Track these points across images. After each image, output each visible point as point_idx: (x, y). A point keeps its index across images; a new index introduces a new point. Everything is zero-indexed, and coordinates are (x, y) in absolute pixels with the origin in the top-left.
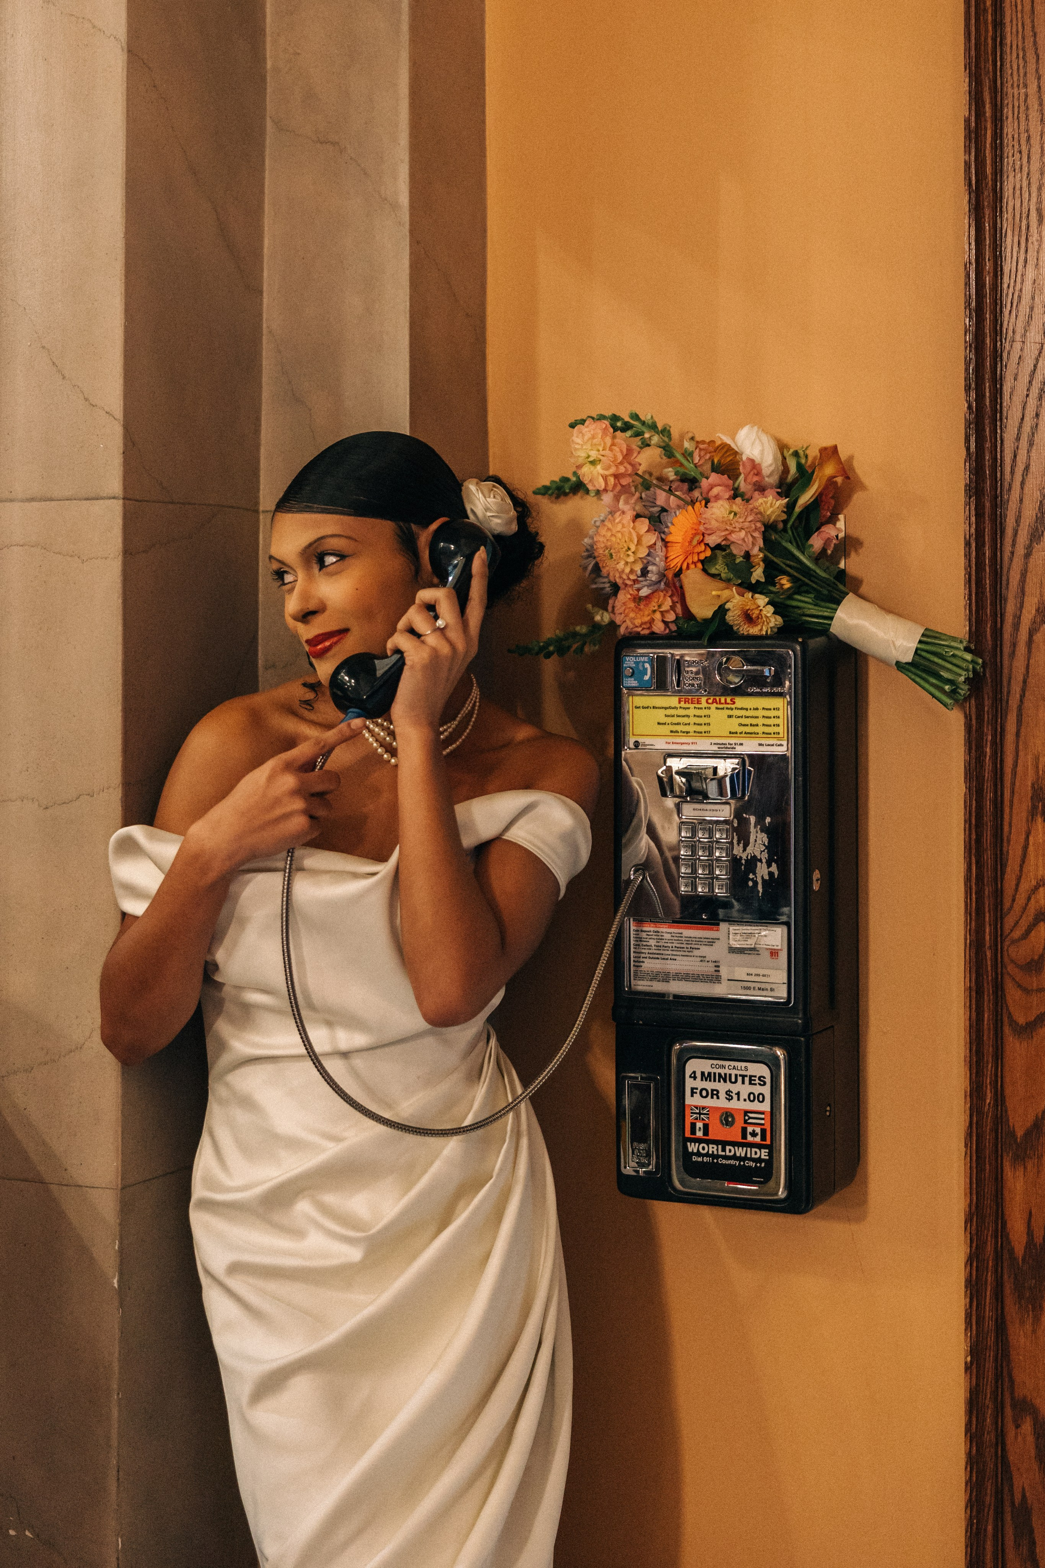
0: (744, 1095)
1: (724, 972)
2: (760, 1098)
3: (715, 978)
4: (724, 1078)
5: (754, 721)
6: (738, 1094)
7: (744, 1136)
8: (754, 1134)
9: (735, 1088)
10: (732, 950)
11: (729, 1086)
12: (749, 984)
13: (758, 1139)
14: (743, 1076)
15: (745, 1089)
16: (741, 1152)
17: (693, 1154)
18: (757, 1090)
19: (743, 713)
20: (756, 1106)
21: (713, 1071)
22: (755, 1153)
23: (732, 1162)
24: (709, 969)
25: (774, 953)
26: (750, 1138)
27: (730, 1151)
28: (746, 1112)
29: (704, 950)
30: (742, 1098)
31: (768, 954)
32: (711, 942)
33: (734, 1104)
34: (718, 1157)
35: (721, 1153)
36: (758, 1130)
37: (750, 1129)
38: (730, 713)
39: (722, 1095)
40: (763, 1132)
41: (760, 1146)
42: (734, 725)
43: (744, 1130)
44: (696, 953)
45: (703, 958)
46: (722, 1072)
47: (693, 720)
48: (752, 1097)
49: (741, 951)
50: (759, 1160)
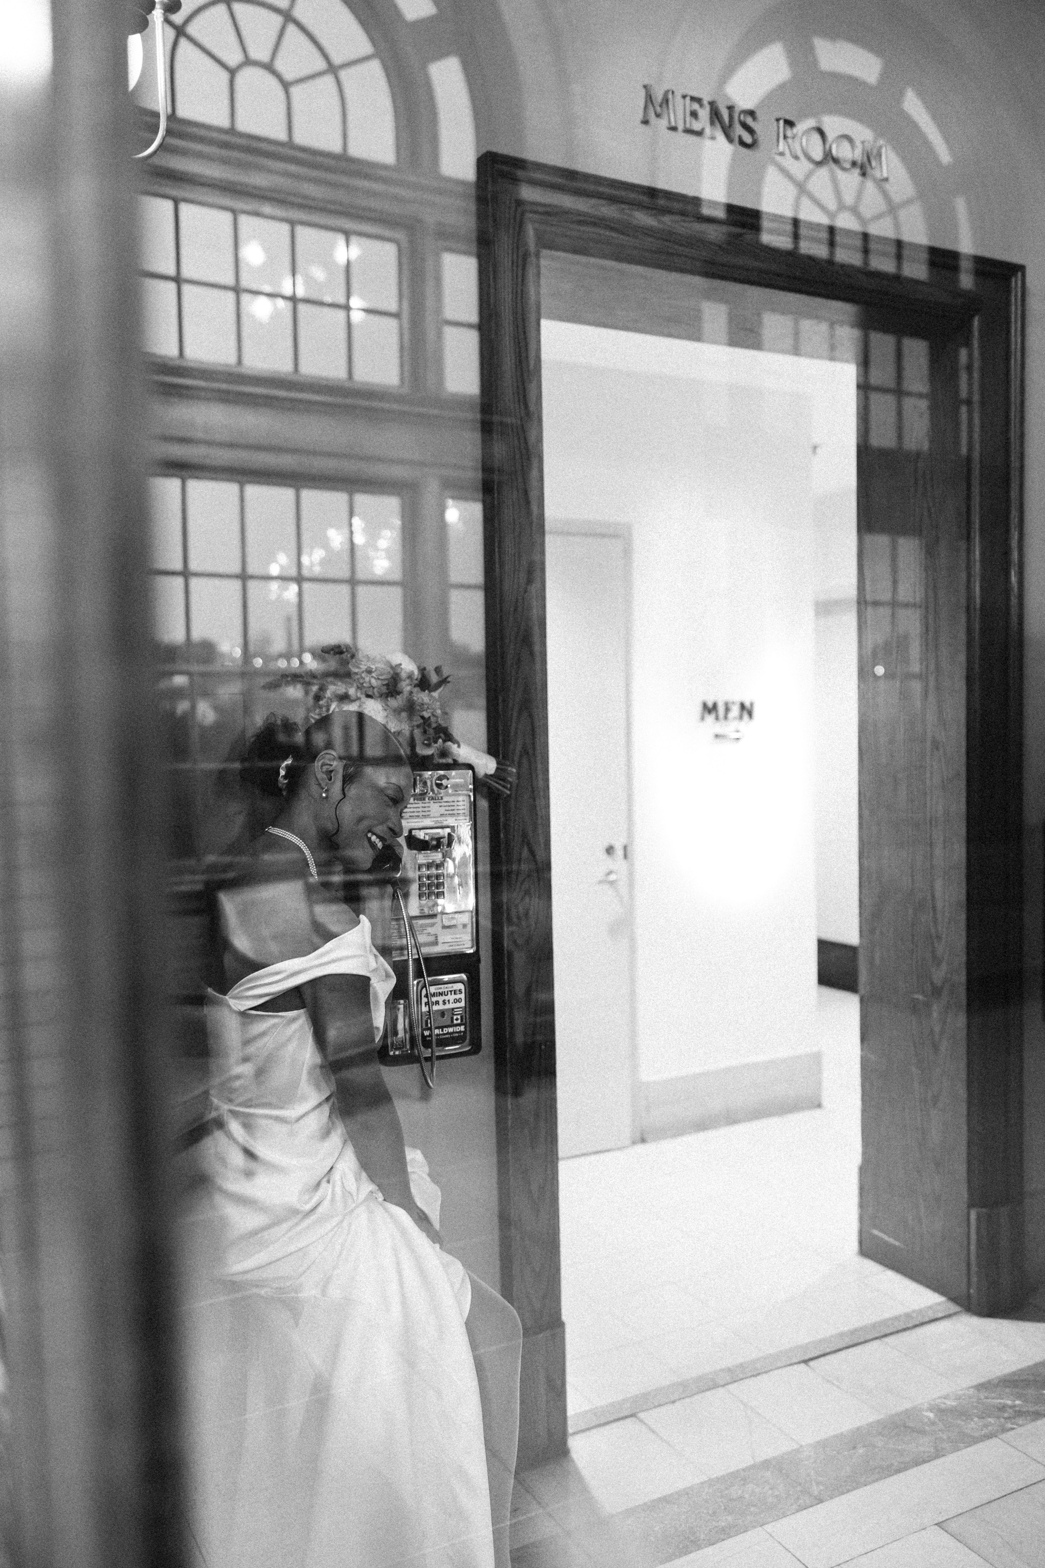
0: (452, 1001)
1: (440, 940)
2: (459, 1001)
3: (435, 943)
4: (441, 994)
5: (452, 808)
6: (449, 1001)
7: (452, 1021)
8: (457, 1019)
9: (446, 998)
10: (444, 927)
11: (444, 997)
12: (452, 944)
13: (459, 1021)
14: (451, 991)
15: (451, 997)
16: (451, 1030)
17: (427, 1036)
18: (458, 996)
19: (447, 804)
20: (458, 1005)
21: (435, 991)
22: (457, 1029)
23: (447, 1036)
24: (431, 939)
25: (465, 926)
26: (455, 1022)
27: (446, 1030)
28: (453, 1009)
29: (430, 930)
30: (451, 1002)
31: (461, 927)
32: (433, 925)
33: (447, 1006)
34: (440, 1035)
35: (441, 1033)
36: (459, 1017)
37: (455, 1017)
38: (441, 804)
39: (441, 1002)
40: (462, 1017)
41: (459, 1025)
42: (442, 810)
43: (452, 1018)
44: (425, 931)
45: (429, 934)
46: (440, 991)
47: (420, 810)
48: (457, 1001)
49: (449, 927)
50: (460, 1032)
